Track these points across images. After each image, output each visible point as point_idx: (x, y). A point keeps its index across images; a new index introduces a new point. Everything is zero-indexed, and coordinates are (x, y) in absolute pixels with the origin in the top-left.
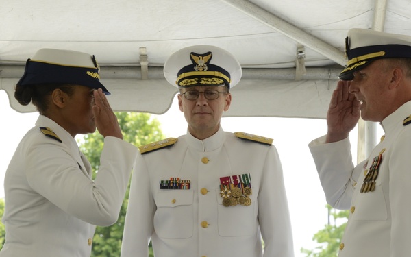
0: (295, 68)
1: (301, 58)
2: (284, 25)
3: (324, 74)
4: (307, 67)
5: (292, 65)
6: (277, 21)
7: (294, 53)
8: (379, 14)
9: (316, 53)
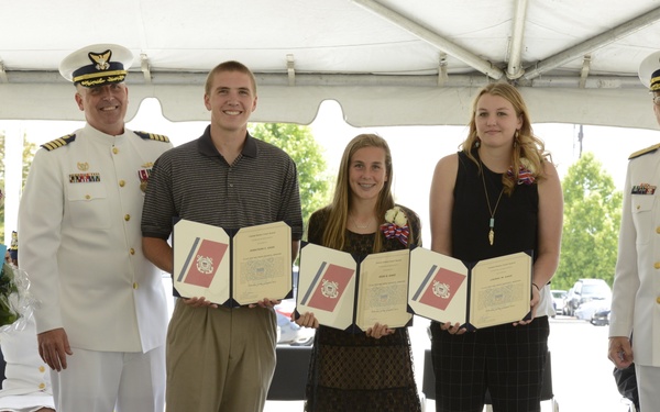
0: (437, 75)
1: (443, 65)
2: (427, 34)
3: (465, 81)
4: (449, 74)
5: (435, 72)
6: (420, 29)
7: (437, 61)
8: (519, 24)
9: (457, 60)
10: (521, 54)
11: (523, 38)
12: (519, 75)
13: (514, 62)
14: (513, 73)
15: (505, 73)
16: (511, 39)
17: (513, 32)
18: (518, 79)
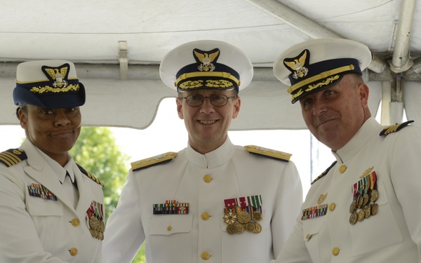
10: (410, 41)
11: (413, 21)
12: (406, 68)
13: (401, 51)
14: (399, 65)
15: (388, 66)
16: (397, 23)
17: (401, 15)
18: (404, 73)
